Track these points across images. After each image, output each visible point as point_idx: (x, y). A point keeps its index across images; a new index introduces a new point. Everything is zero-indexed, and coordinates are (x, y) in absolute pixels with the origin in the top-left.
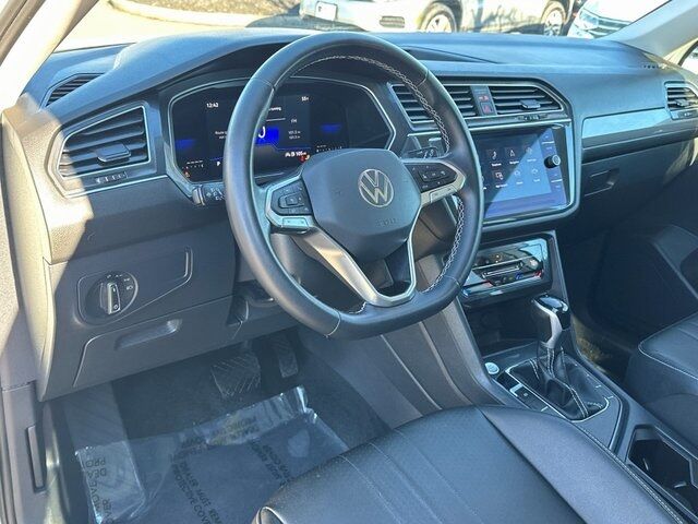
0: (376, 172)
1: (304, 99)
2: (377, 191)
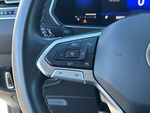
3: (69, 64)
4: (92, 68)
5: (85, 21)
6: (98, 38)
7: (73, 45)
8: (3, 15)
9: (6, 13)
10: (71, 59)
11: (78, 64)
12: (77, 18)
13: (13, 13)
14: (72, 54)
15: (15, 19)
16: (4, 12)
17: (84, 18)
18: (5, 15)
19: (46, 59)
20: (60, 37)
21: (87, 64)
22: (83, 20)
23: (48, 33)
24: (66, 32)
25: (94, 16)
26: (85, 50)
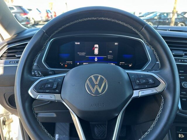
0: (100, 76)
1: (116, 44)
2: (96, 87)
3: (47, 91)
4: (60, 93)
5: (66, 66)
6: (64, 76)
7: (50, 80)
8: (14, 63)
9: (16, 62)
10: (48, 88)
11: (52, 91)
12: (61, 64)
13: (17, 62)
14: (49, 86)
15: (17, 66)
16: (14, 62)
17: (65, 64)
18: (13, 63)
19: (34, 89)
20: (43, 77)
21: (57, 91)
22: (65, 65)
23: (39, 74)
24: (50, 73)
25: (71, 63)
26: (56, 83)
